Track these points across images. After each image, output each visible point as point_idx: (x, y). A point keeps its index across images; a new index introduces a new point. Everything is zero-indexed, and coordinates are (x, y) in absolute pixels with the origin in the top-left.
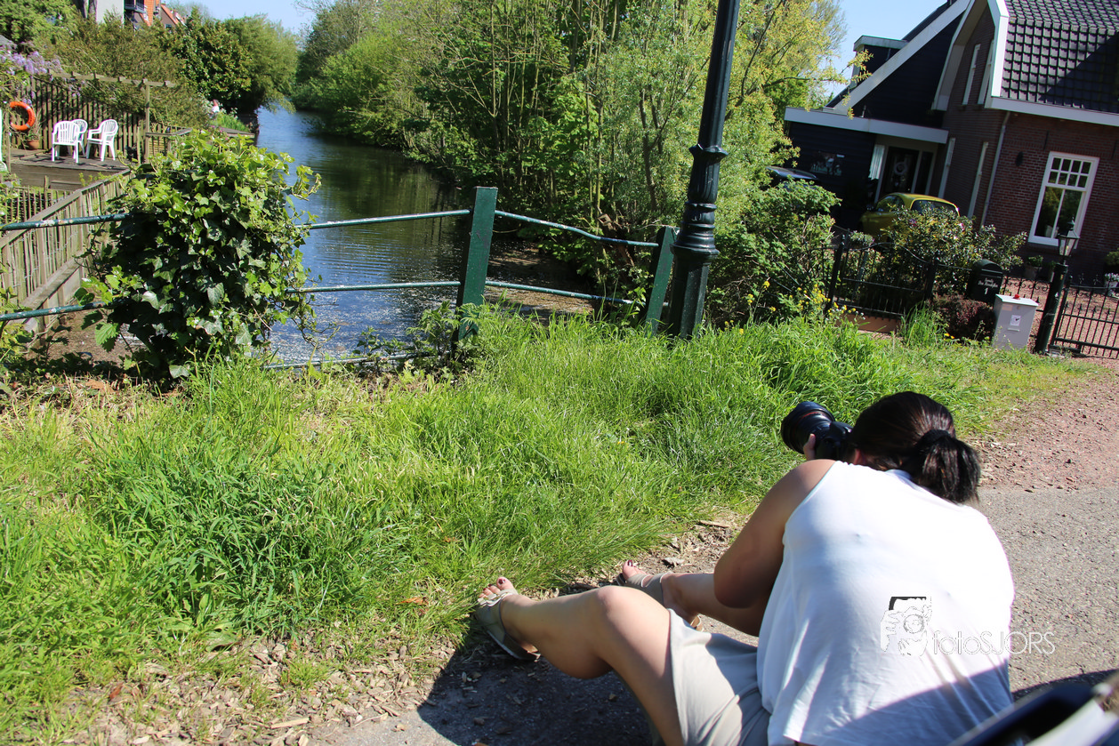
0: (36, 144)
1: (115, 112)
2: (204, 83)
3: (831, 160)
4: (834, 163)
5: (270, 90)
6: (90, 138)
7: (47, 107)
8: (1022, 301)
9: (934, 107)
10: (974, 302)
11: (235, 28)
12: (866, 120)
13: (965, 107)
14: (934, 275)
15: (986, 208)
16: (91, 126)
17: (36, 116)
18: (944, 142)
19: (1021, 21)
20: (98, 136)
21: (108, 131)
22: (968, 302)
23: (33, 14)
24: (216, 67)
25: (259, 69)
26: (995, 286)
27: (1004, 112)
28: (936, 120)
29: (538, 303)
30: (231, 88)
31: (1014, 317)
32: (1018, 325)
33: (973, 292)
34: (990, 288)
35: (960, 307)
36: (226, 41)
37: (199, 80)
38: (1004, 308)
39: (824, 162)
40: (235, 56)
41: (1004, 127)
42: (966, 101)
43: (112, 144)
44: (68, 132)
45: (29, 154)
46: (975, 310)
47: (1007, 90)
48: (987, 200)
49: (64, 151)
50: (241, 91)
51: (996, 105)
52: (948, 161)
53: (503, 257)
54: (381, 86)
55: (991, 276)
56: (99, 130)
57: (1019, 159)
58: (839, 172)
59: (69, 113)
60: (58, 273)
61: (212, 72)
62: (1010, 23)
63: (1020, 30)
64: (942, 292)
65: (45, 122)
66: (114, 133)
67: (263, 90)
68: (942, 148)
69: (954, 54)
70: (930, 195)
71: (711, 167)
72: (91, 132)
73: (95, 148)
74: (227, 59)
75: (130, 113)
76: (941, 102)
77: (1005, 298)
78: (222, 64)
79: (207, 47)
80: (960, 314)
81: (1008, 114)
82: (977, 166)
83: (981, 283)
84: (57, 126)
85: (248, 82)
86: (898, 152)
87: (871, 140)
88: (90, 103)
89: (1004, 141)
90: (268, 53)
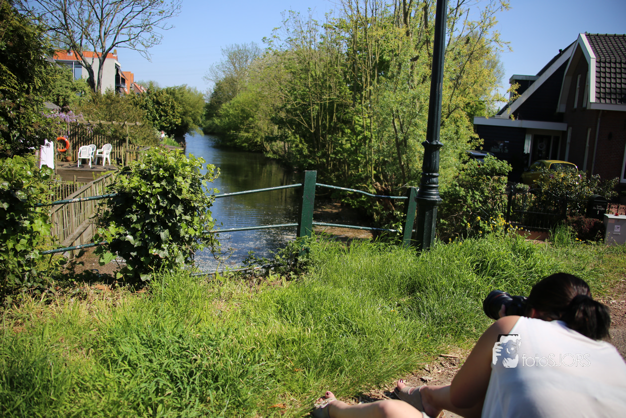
0: (70, 158)
1: (110, 140)
2: (156, 122)
3: (502, 144)
4: (504, 146)
5: (191, 124)
6: (97, 154)
7: (76, 139)
8: (620, 217)
9: (558, 111)
10: (591, 219)
11: (171, 92)
12: (520, 121)
13: (575, 109)
14: (567, 205)
15: (593, 165)
16: (98, 147)
17: (70, 144)
18: (565, 129)
19: (603, 60)
20: (101, 153)
21: (107, 150)
22: (588, 219)
23: (69, 91)
24: (163, 114)
25: (185, 113)
26: (603, 209)
27: (598, 111)
28: (559, 118)
29: (342, 234)
30: (171, 124)
31: (616, 226)
32: (619, 231)
33: (591, 214)
34: (600, 211)
35: (583, 223)
36: (167, 100)
37: (154, 121)
38: (609, 222)
39: (498, 146)
40: (173, 107)
41: (599, 119)
42: (576, 106)
43: (108, 157)
44: (86, 152)
45: (67, 164)
46: (592, 224)
47: (599, 98)
48: (594, 161)
49: (84, 161)
50: (176, 125)
51: (593, 107)
52: (568, 140)
53: (321, 208)
54: (251, 119)
55: (600, 204)
56: (101, 150)
57: (610, 136)
58: (507, 151)
59: (87, 142)
60: (80, 227)
61: (161, 116)
62: (597, 62)
63: (602, 65)
64: (572, 215)
65: (75, 147)
66: (110, 151)
67: (187, 124)
68: (564, 133)
69: (566, 82)
70: (560, 160)
71: (434, 153)
72: (98, 151)
73: (100, 159)
74: (168, 109)
75: (118, 140)
76: (561, 108)
77: (610, 216)
78: (165, 112)
79: (158, 103)
80: (584, 226)
81: (601, 112)
82: (586, 141)
83: (594, 208)
84: (81, 148)
85: (180, 121)
86: (539, 137)
87: (523, 131)
88: (97, 136)
89: (600, 127)
90: (189, 104)
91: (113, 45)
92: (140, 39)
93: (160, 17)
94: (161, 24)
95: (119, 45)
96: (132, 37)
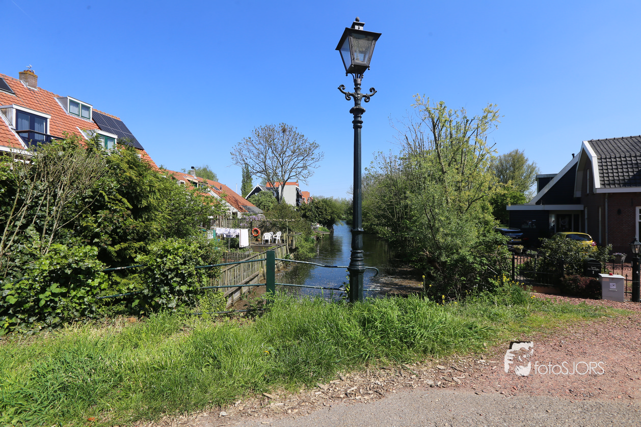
0: (259, 240)
1: (281, 229)
2: (317, 218)
3: (530, 223)
4: (532, 224)
5: (336, 219)
6: (274, 237)
7: (263, 229)
8: (615, 276)
9: (575, 196)
10: (587, 278)
11: (326, 202)
12: (543, 206)
13: (588, 194)
14: (563, 267)
15: (607, 234)
16: (274, 233)
17: (260, 232)
18: (583, 209)
19: (603, 156)
20: (276, 236)
21: (279, 234)
22: (584, 278)
24: (320, 213)
25: (333, 213)
26: (597, 270)
27: (605, 194)
28: (578, 201)
30: (325, 219)
31: (611, 284)
32: (615, 288)
33: (587, 273)
34: (595, 271)
35: (580, 281)
36: (323, 206)
37: (315, 218)
38: (604, 280)
39: (527, 224)
40: (326, 210)
41: (606, 200)
42: (588, 192)
43: (279, 238)
44: (268, 236)
45: (257, 243)
46: (588, 282)
47: (604, 185)
48: (607, 231)
49: (267, 241)
50: (328, 220)
51: (598, 192)
52: (586, 217)
55: (594, 265)
57: (619, 212)
58: (535, 227)
59: (268, 231)
61: (319, 215)
62: (598, 159)
63: (603, 160)
64: (568, 274)
65: (262, 234)
66: (281, 235)
67: (334, 219)
68: (582, 212)
69: (579, 176)
70: (574, 232)
72: (274, 235)
73: (275, 240)
74: (323, 211)
75: (283, 228)
76: (578, 194)
77: (603, 275)
78: (322, 212)
79: (318, 208)
80: (580, 284)
81: (607, 194)
82: (598, 217)
83: (589, 269)
84: (264, 234)
85: (330, 217)
86: (560, 215)
87: (547, 213)
88: (274, 227)
89: (608, 205)
90: (335, 208)
91: (289, 178)
92: (302, 174)
93: (313, 161)
94: (313, 165)
95: (291, 178)
96: (298, 173)
